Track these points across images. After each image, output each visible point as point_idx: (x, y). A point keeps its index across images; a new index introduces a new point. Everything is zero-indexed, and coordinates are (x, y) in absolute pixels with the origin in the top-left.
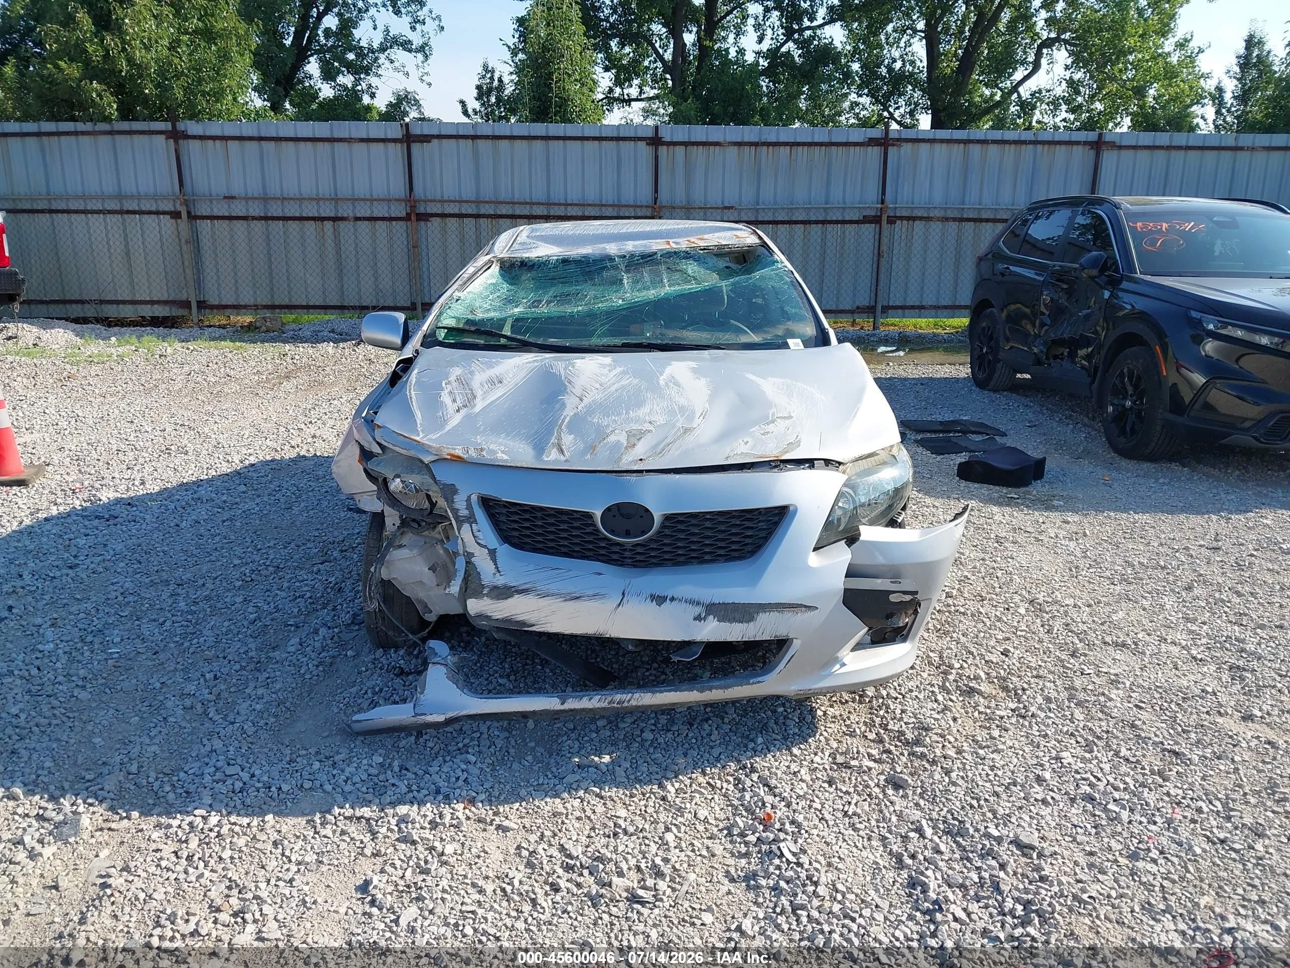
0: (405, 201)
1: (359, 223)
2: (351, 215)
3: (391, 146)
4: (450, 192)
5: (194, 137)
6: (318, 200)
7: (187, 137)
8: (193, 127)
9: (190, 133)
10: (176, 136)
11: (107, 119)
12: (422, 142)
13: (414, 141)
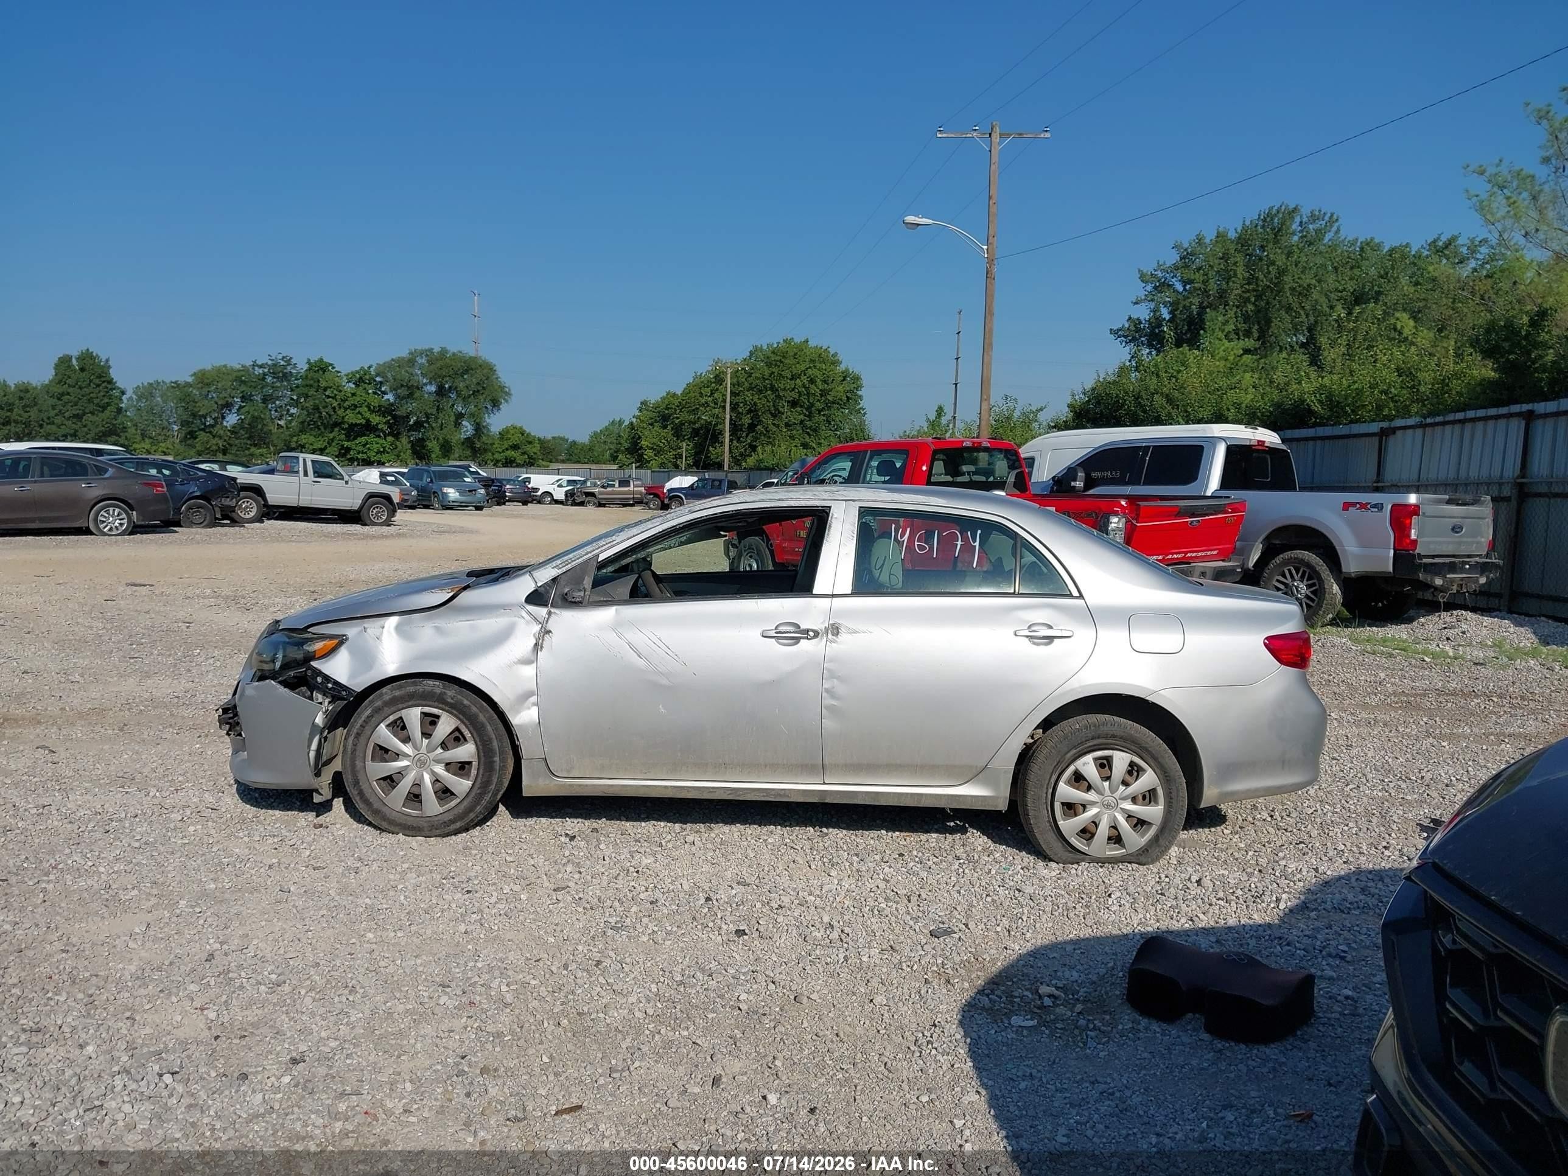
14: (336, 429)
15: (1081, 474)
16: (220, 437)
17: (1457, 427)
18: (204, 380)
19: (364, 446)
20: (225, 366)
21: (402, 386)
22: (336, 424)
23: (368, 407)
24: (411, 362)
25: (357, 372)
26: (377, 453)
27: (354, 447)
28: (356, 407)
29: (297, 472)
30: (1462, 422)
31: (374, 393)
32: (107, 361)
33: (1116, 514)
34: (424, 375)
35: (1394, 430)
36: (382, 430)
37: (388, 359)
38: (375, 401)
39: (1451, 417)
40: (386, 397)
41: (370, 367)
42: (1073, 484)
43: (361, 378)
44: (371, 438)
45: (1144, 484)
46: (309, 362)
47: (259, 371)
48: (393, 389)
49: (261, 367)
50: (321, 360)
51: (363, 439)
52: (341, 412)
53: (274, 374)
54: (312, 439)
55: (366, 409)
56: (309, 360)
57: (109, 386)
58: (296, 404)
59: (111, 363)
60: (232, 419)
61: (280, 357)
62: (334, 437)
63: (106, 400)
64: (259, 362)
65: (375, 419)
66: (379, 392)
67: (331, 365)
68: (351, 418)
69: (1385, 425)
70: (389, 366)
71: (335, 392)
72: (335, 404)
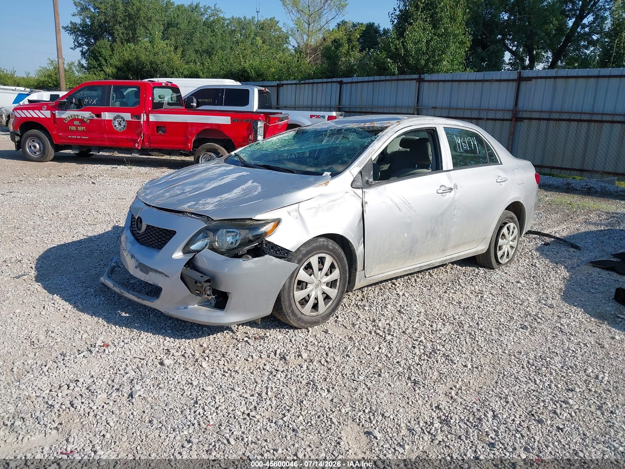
0: (512, 111)
1: (488, 121)
2: (485, 117)
3: (511, 83)
4: (537, 106)
5: (427, 81)
6: (471, 109)
7: (424, 81)
8: (427, 77)
9: (425, 79)
10: (420, 81)
11: (394, 74)
12: (527, 81)
13: (523, 81)
15: (195, 100)
17: (311, 85)
30: (313, 83)
33: (260, 120)
35: (282, 85)
39: (307, 81)
42: (192, 104)
45: (225, 105)
69: (278, 82)
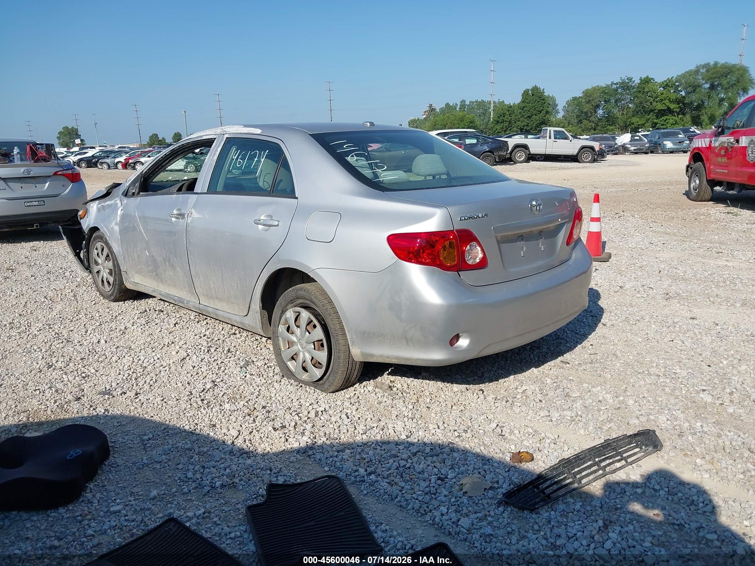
14: (651, 113)
16: (593, 122)
18: (587, 94)
19: (665, 121)
20: (598, 86)
21: (690, 86)
22: (652, 111)
23: (669, 100)
24: (697, 72)
25: (665, 81)
26: (672, 124)
27: (659, 122)
28: (662, 100)
29: (546, 137)
31: (674, 92)
32: (543, 89)
34: (703, 79)
36: (676, 112)
37: (684, 72)
38: (673, 97)
40: (681, 93)
41: (672, 78)
43: (667, 84)
44: (670, 117)
46: (641, 79)
47: (614, 86)
48: (685, 88)
49: (616, 84)
50: (647, 77)
51: (664, 118)
52: (654, 104)
53: (623, 88)
54: (638, 119)
55: (668, 101)
56: (641, 77)
57: (544, 102)
58: (631, 101)
59: (545, 91)
60: (600, 112)
61: (626, 78)
62: (650, 118)
63: (542, 108)
64: (615, 82)
65: (672, 106)
66: (676, 91)
67: (652, 79)
68: (660, 106)
70: (683, 76)
71: (653, 93)
72: (652, 100)
